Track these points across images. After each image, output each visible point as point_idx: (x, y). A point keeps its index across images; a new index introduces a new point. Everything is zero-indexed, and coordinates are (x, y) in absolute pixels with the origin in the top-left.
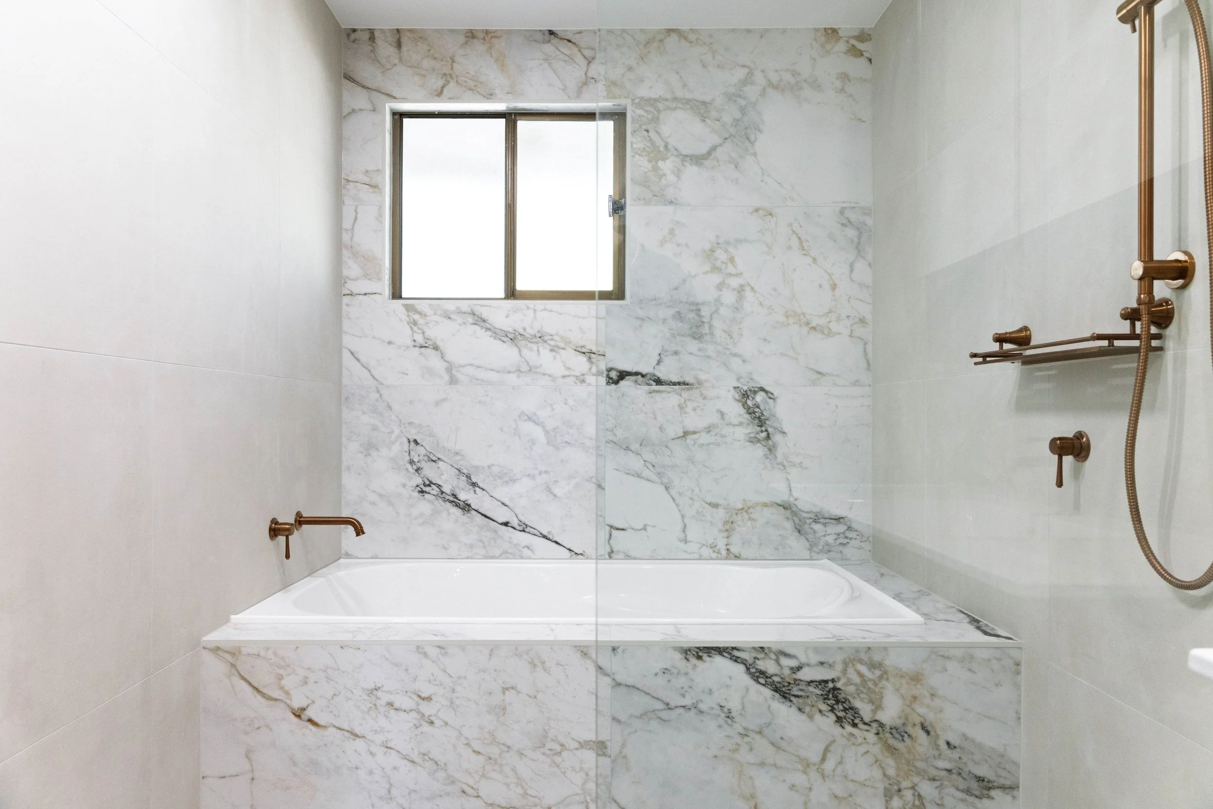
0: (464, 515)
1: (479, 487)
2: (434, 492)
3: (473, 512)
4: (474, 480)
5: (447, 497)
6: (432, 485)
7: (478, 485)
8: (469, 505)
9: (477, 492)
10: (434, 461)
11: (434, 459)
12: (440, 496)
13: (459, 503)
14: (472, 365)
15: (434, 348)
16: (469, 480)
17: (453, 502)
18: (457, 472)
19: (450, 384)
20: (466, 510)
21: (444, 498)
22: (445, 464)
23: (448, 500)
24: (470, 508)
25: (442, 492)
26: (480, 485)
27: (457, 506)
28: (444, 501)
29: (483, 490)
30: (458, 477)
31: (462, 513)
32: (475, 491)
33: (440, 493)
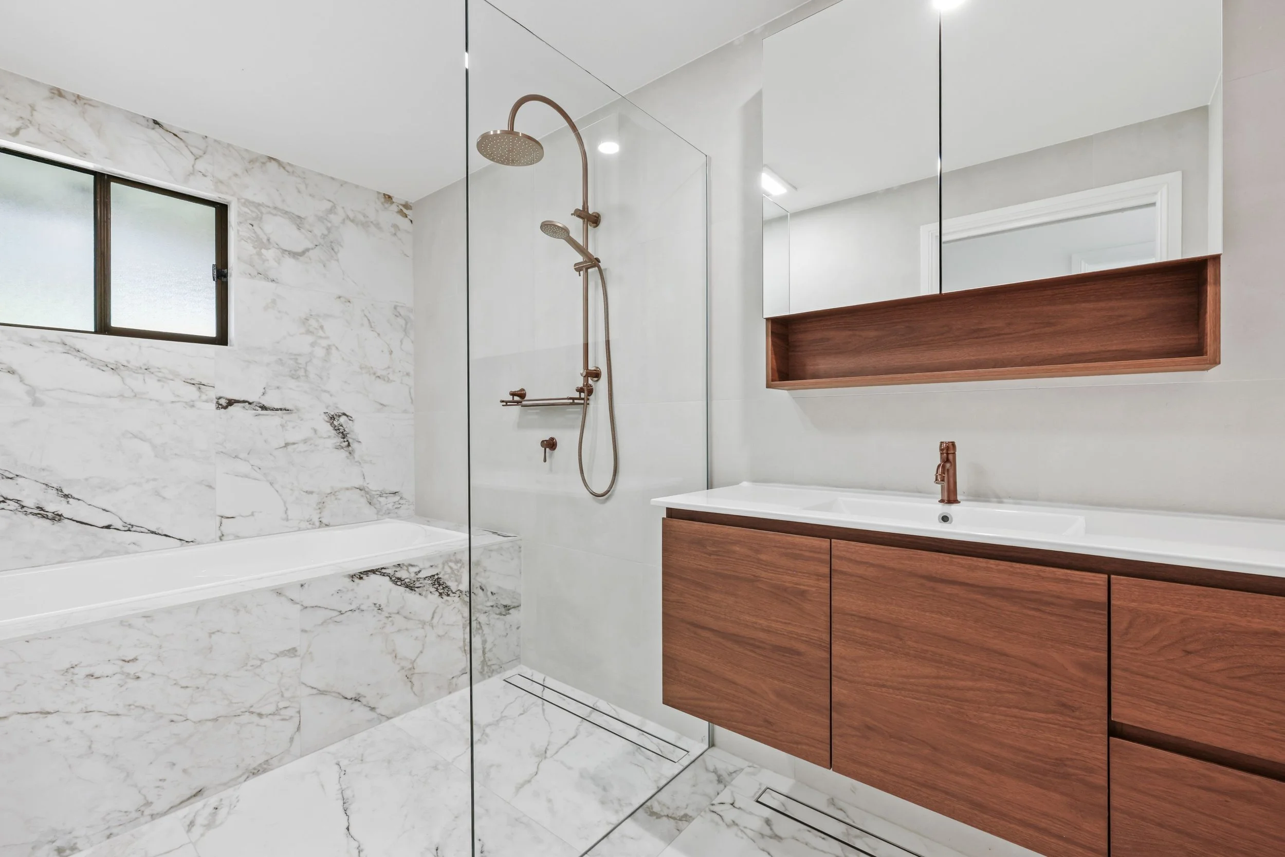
0: (53, 524)
1: (74, 498)
2: (11, 508)
3: (66, 521)
4: (66, 492)
5: (30, 511)
6: (7, 501)
7: (71, 496)
8: (60, 516)
9: (70, 502)
10: (11, 478)
11: (11, 476)
12: (20, 510)
13: (46, 515)
14: (62, 389)
15: (9, 372)
16: (60, 493)
17: (39, 514)
18: (44, 486)
19: (33, 405)
20: (57, 519)
21: (25, 511)
22: (27, 480)
23: (31, 513)
24: (62, 518)
25: (23, 507)
26: (74, 495)
27: (44, 517)
28: (26, 514)
29: (79, 500)
30: (46, 491)
31: (52, 523)
32: (68, 502)
33: (20, 507)
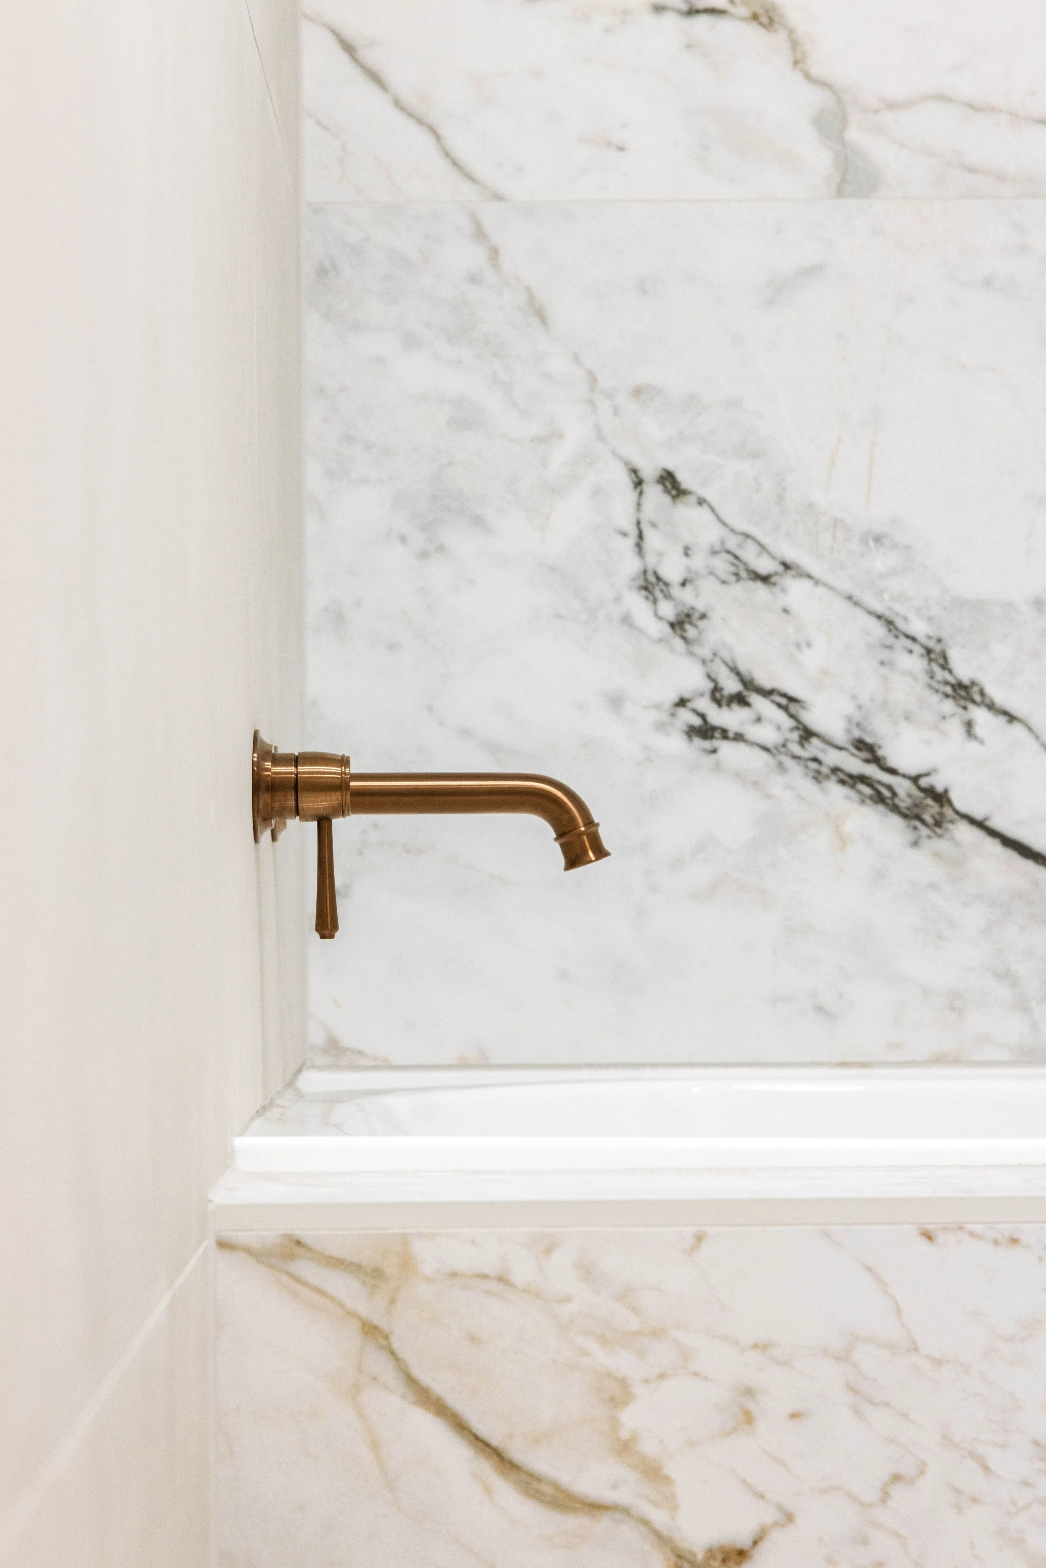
0: (915, 844)
1: (991, 707)
2: (767, 734)
3: (963, 832)
4: (963, 671)
5: (832, 758)
6: (755, 699)
7: (982, 693)
8: (941, 798)
9: (978, 730)
10: (765, 579)
11: (765, 566)
12: (796, 749)
13: (889, 788)
14: (942, 98)
15: (755, 17)
16: (940, 674)
17: (863, 779)
18: (878, 630)
19: (840, 193)
20: (927, 818)
21: (815, 760)
22: (821, 591)
23: (835, 770)
24: (949, 812)
25: (807, 734)
26: (997, 694)
27: (879, 799)
28: (818, 777)
29: (1011, 718)
30: (886, 655)
31: (910, 836)
32: (969, 725)
33: (795, 736)
